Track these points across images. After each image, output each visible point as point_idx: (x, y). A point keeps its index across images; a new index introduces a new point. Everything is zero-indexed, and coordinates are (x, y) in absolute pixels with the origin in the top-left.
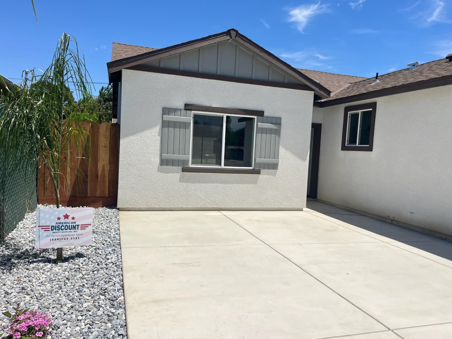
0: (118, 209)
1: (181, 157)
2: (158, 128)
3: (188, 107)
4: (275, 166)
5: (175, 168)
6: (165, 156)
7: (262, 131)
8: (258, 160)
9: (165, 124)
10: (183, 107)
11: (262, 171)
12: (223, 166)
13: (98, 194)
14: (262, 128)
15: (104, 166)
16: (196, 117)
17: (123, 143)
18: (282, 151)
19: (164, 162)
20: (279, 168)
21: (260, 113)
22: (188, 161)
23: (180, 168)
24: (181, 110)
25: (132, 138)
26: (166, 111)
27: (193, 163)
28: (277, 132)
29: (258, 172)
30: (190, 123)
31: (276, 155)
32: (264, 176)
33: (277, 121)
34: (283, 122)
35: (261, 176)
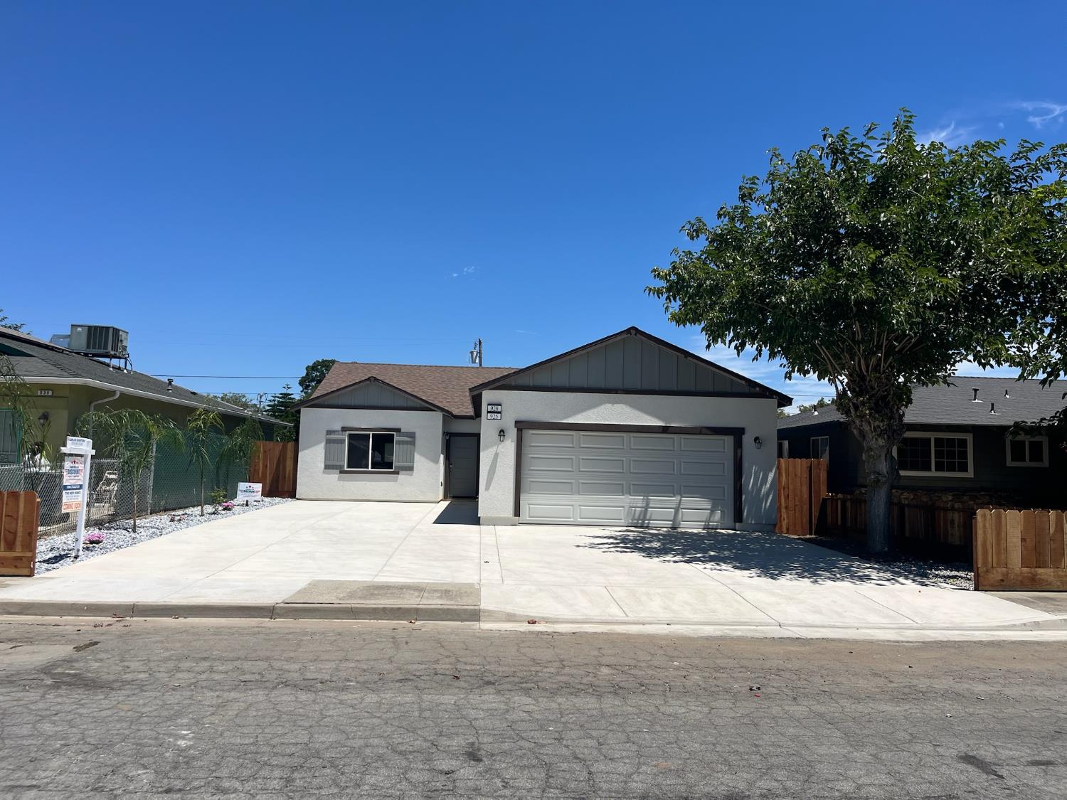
0: (297, 499)
1: (339, 463)
2: (323, 445)
3: (344, 429)
4: (411, 469)
5: (335, 471)
6: (329, 463)
7: (399, 443)
8: (398, 464)
9: (328, 442)
10: (340, 429)
11: (401, 472)
12: (370, 469)
13: (286, 489)
14: (400, 441)
15: (290, 471)
16: (350, 435)
17: (300, 454)
18: (417, 457)
19: (327, 467)
20: (415, 469)
21: (398, 430)
22: (344, 466)
23: (338, 471)
24: (338, 431)
25: (305, 451)
26: (329, 432)
27: (349, 467)
28: (413, 443)
29: (398, 473)
30: (345, 440)
31: (412, 460)
32: (402, 477)
33: (412, 436)
34: (417, 435)
35: (400, 476)
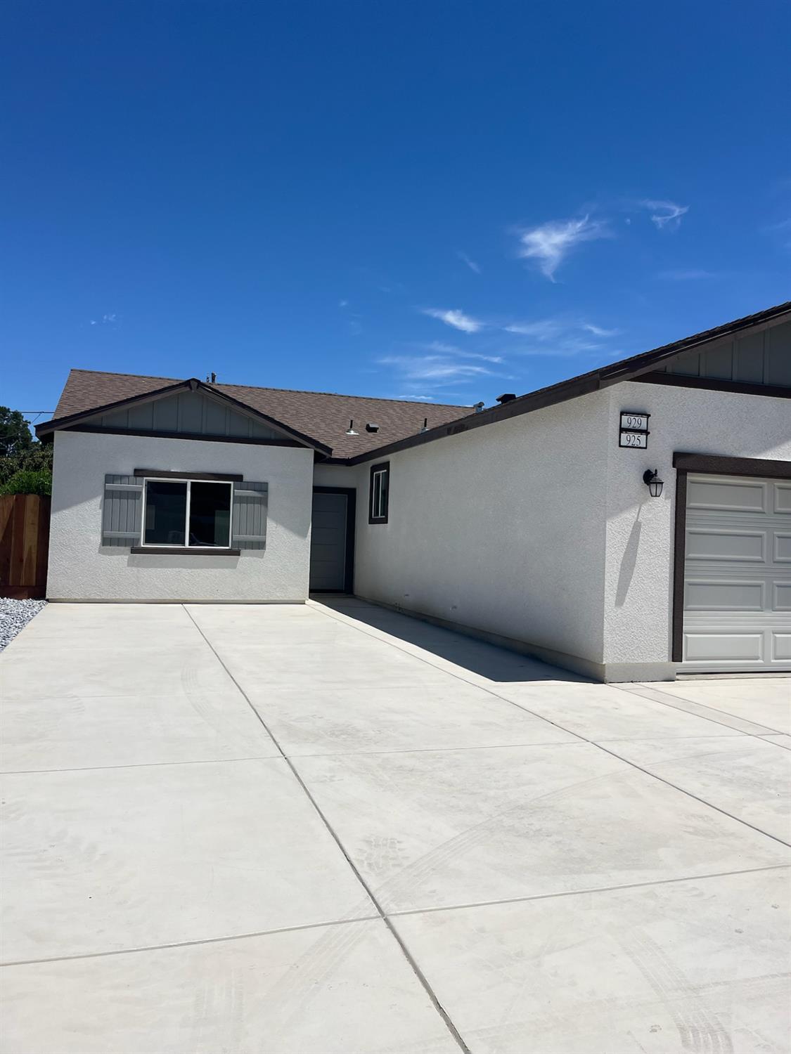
0: (48, 600)
1: (129, 535)
2: (99, 500)
3: (139, 473)
4: (260, 545)
5: (122, 548)
6: (108, 533)
7: (240, 500)
8: (237, 537)
9: (109, 495)
10: (131, 472)
11: (243, 551)
12: (187, 546)
13: (23, 582)
14: (240, 497)
15: (30, 548)
16: (150, 484)
17: (54, 518)
18: (271, 525)
19: (107, 541)
20: (267, 547)
21: (238, 478)
22: (139, 540)
23: (128, 549)
24: (128, 476)
25: (66, 512)
26: (110, 478)
27: (147, 541)
28: (263, 501)
29: (238, 553)
30: (140, 493)
31: (263, 531)
32: (246, 560)
33: (262, 488)
34: (271, 487)
35: (241, 559)
